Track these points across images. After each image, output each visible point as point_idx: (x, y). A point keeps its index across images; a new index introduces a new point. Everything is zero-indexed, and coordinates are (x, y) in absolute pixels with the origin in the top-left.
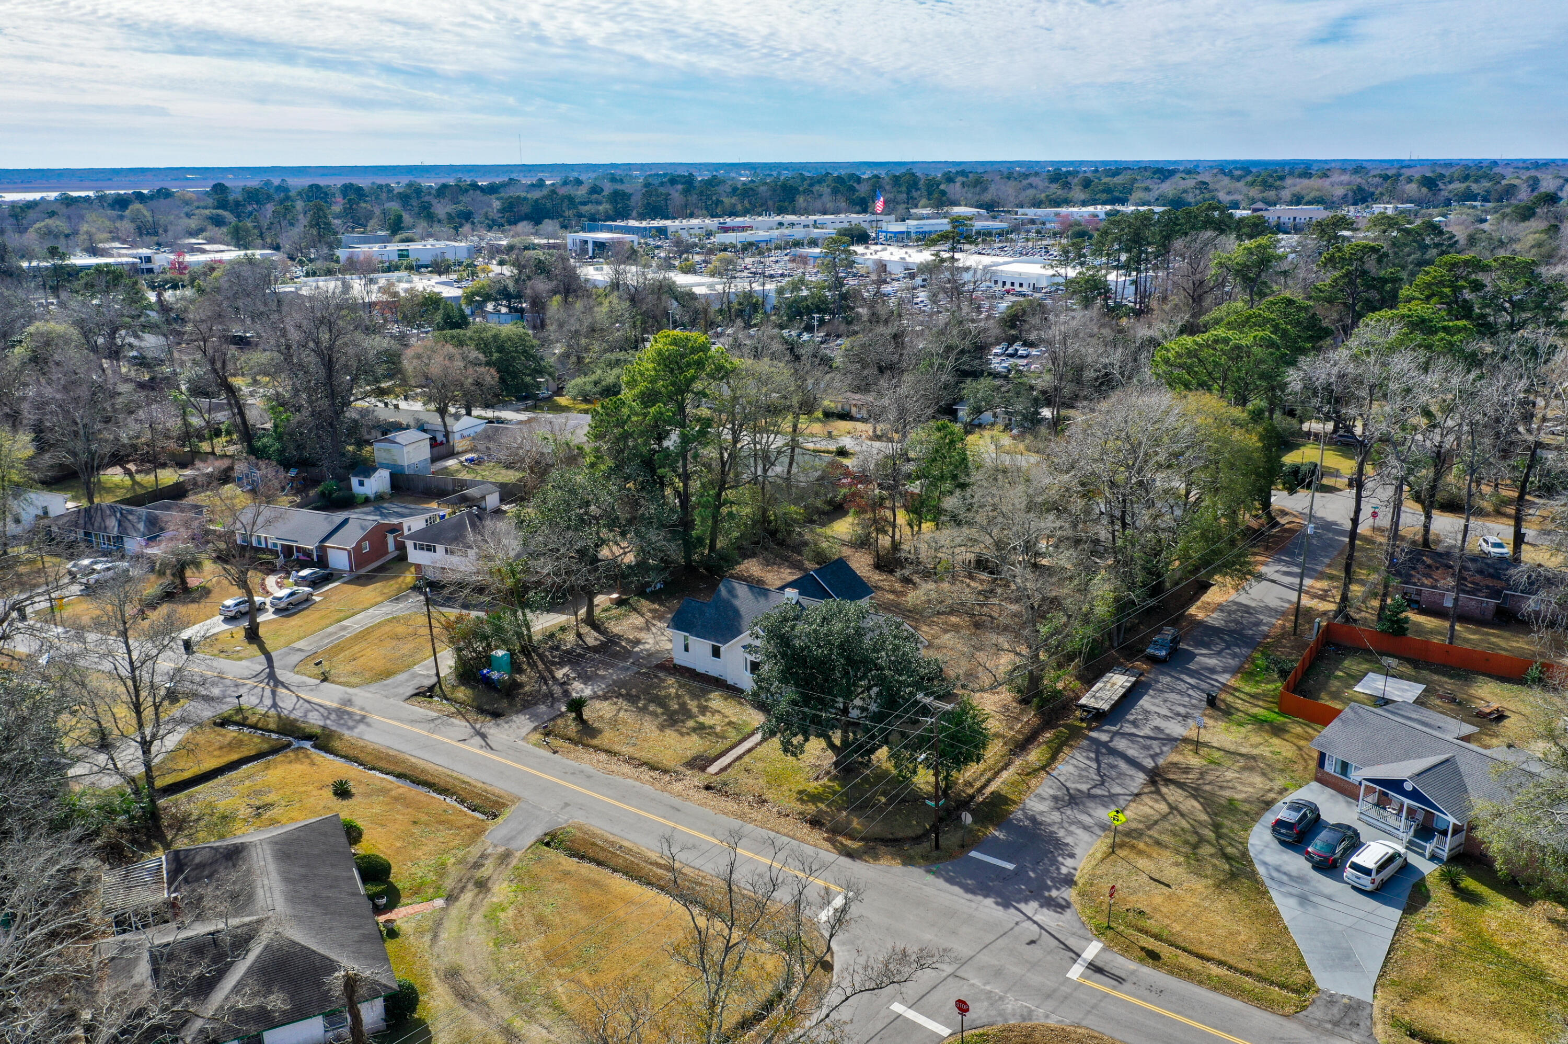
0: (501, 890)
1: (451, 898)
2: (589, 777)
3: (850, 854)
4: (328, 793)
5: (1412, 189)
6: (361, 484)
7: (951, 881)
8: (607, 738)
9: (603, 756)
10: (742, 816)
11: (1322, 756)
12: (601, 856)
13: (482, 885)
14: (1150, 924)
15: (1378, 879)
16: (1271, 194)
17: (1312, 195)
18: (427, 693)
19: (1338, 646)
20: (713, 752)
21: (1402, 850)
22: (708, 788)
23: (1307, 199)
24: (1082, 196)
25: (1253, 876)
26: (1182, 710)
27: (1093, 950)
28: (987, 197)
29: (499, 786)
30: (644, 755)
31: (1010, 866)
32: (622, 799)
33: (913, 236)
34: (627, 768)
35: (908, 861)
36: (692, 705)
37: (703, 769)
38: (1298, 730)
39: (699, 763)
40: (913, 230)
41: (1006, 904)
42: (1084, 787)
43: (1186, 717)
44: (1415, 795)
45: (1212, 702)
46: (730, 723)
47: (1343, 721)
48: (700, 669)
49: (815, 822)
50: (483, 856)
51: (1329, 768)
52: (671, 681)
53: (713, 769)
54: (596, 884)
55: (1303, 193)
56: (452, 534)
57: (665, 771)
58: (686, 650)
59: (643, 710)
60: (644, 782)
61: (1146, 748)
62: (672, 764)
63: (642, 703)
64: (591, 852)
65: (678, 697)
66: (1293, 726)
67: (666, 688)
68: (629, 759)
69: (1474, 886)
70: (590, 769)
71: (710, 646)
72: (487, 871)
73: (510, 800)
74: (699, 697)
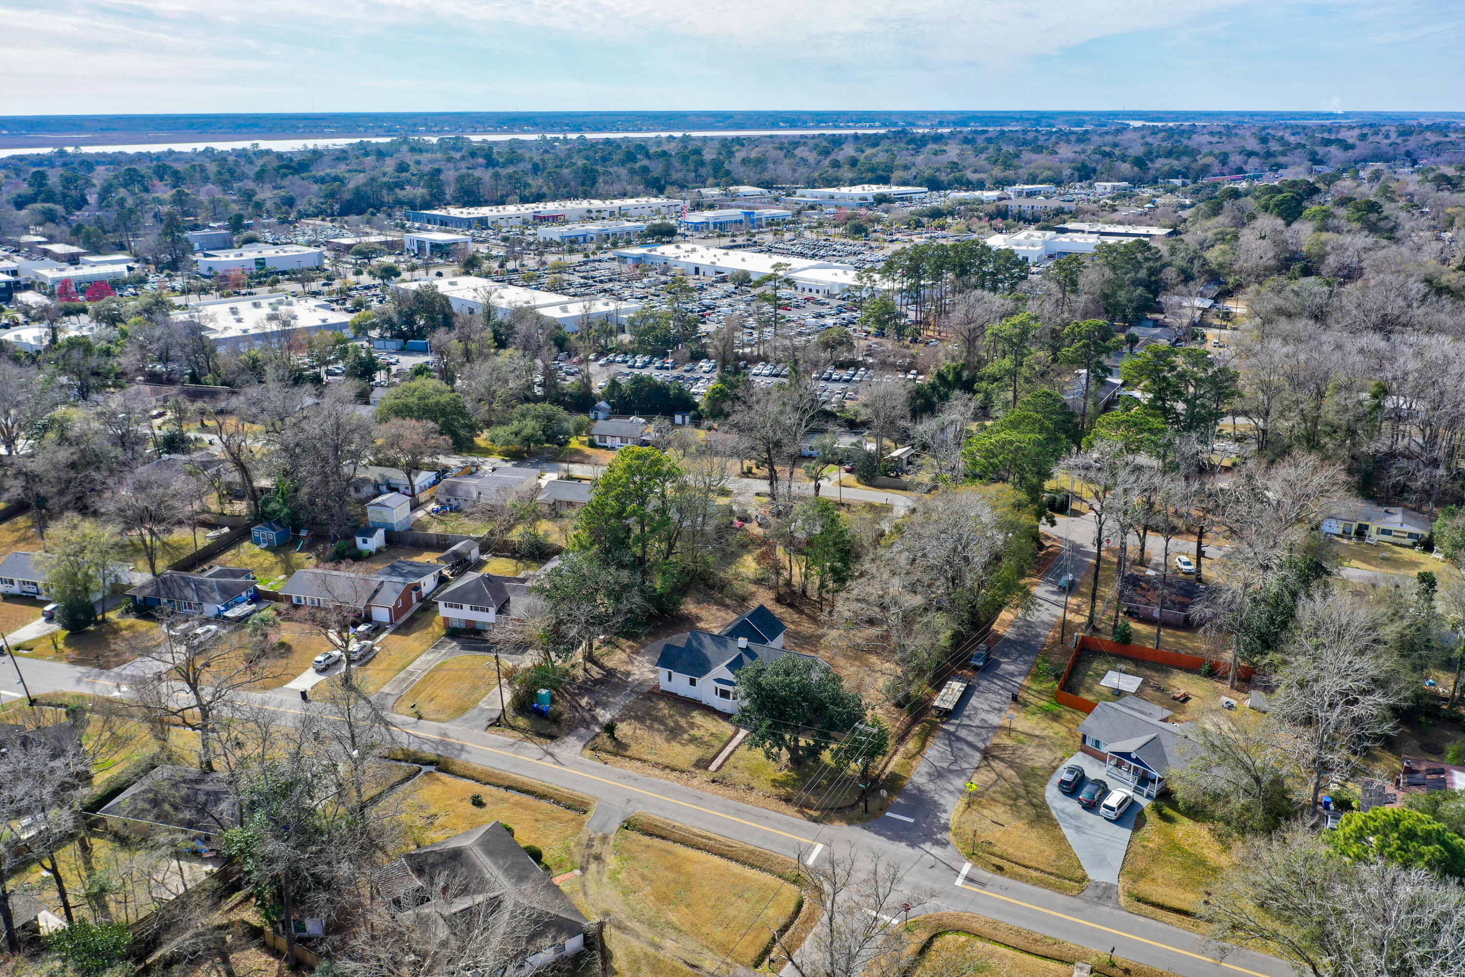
0: (612, 861)
1: (583, 869)
2: (637, 780)
3: (815, 820)
4: (468, 804)
5: (1126, 168)
6: (365, 542)
7: (878, 833)
8: (634, 750)
9: (638, 764)
10: (742, 800)
11: (1084, 737)
12: (663, 833)
13: (598, 858)
14: (996, 850)
15: (1119, 812)
16: (1010, 173)
17: (1047, 173)
18: (497, 723)
19: (1089, 651)
20: (709, 756)
21: (1131, 794)
22: (713, 781)
23: (1040, 177)
24: (850, 175)
25: (1050, 818)
26: (997, 706)
27: (966, 868)
28: (767, 176)
29: (580, 791)
30: (666, 761)
31: (911, 820)
32: (663, 793)
34: (657, 772)
35: (850, 822)
36: (683, 722)
37: (706, 768)
38: (1068, 716)
39: (703, 764)
41: (913, 844)
42: (945, 765)
43: (1000, 710)
44: (1137, 761)
45: (1015, 698)
46: (712, 734)
47: (1096, 715)
48: (681, 693)
49: (788, 800)
50: (591, 840)
51: (1089, 743)
52: (662, 705)
53: (713, 767)
54: (668, 852)
55: (1038, 172)
56: (474, 596)
57: (682, 772)
58: (670, 679)
59: (650, 728)
60: (670, 780)
61: (978, 735)
62: (685, 766)
63: (648, 722)
64: (656, 832)
65: (671, 716)
66: (1065, 713)
67: (660, 709)
68: (656, 765)
69: (1169, 812)
70: (634, 774)
71: (687, 678)
72: (597, 849)
73: (592, 801)
74: (686, 715)
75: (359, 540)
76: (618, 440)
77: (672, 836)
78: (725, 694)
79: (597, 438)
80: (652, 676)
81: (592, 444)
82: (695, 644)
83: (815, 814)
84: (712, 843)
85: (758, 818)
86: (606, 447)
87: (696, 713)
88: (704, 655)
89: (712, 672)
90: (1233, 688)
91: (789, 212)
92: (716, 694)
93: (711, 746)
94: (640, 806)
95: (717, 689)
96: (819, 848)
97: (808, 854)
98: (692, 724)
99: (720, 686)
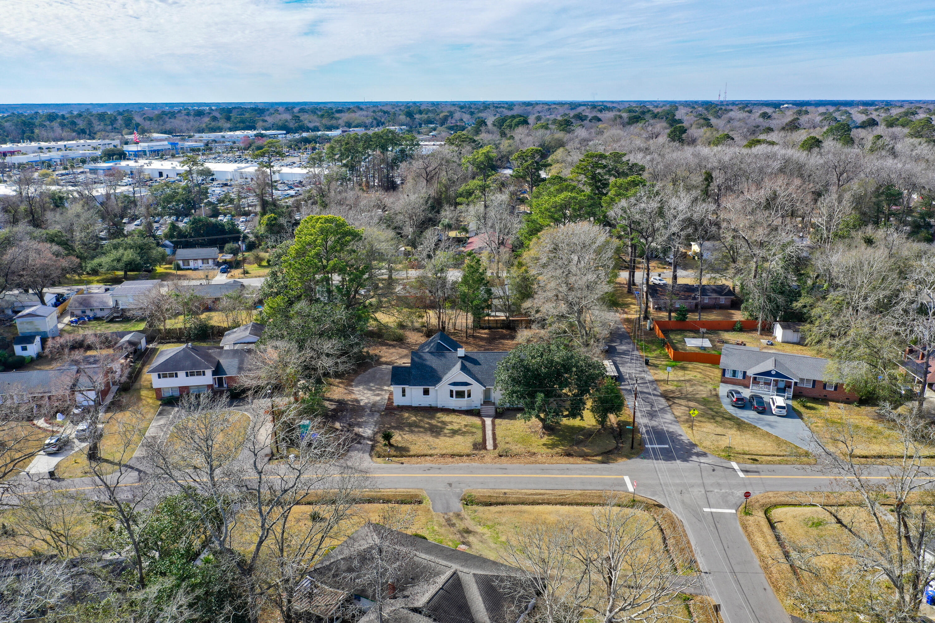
0: (482, 530)
1: (466, 543)
2: (440, 469)
3: (603, 462)
5: (402, 118)
6: (24, 349)
7: (655, 459)
8: (415, 450)
9: (428, 458)
10: (535, 463)
11: (724, 371)
12: (501, 500)
13: (470, 532)
14: (737, 450)
16: (334, 122)
17: (356, 122)
22: (500, 456)
23: (353, 124)
24: (228, 125)
25: (744, 423)
26: (640, 369)
27: (735, 465)
28: (168, 126)
30: (449, 451)
31: (666, 446)
32: (472, 473)
33: (148, 153)
34: (450, 459)
35: (629, 457)
36: (434, 422)
37: (485, 448)
38: (691, 366)
39: (481, 446)
40: (147, 149)
41: (685, 460)
42: (648, 409)
43: (645, 371)
44: (778, 375)
45: (647, 363)
46: (466, 426)
47: (727, 356)
48: (415, 404)
49: (569, 455)
51: (728, 375)
52: (406, 415)
53: (490, 446)
54: (524, 512)
55: (351, 121)
56: (188, 363)
57: (468, 455)
58: (404, 395)
59: (412, 432)
60: (465, 463)
61: (647, 387)
62: (468, 451)
63: (406, 429)
64: (493, 500)
65: (421, 421)
66: (686, 365)
67: (408, 418)
68: (443, 456)
69: (809, 404)
70: (433, 465)
71: (420, 389)
72: (461, 525)
73: (417, 492)
74: (432, 418)
75: (18, 349)
76: (200, 262)
77: (510, 500)
78: (460, 394)
79: (181, 263)
80: (378, 398)
81: (178, 268)
82: (418, 361)
83: (599, 458)
84: (546, 497)
85: (562, 471)
86: (191, 269)
87: (439, 415)
88: (431, 367)
89: (444, 379)
90: (761, 334)
91: (202, 144)
92: (452, 396)
93: (473, 433)
94: (461, 485)
95: (451, 392)
96: (627, 479)
97: (625, 484)
98: (444, 423)
99: (455, 389)
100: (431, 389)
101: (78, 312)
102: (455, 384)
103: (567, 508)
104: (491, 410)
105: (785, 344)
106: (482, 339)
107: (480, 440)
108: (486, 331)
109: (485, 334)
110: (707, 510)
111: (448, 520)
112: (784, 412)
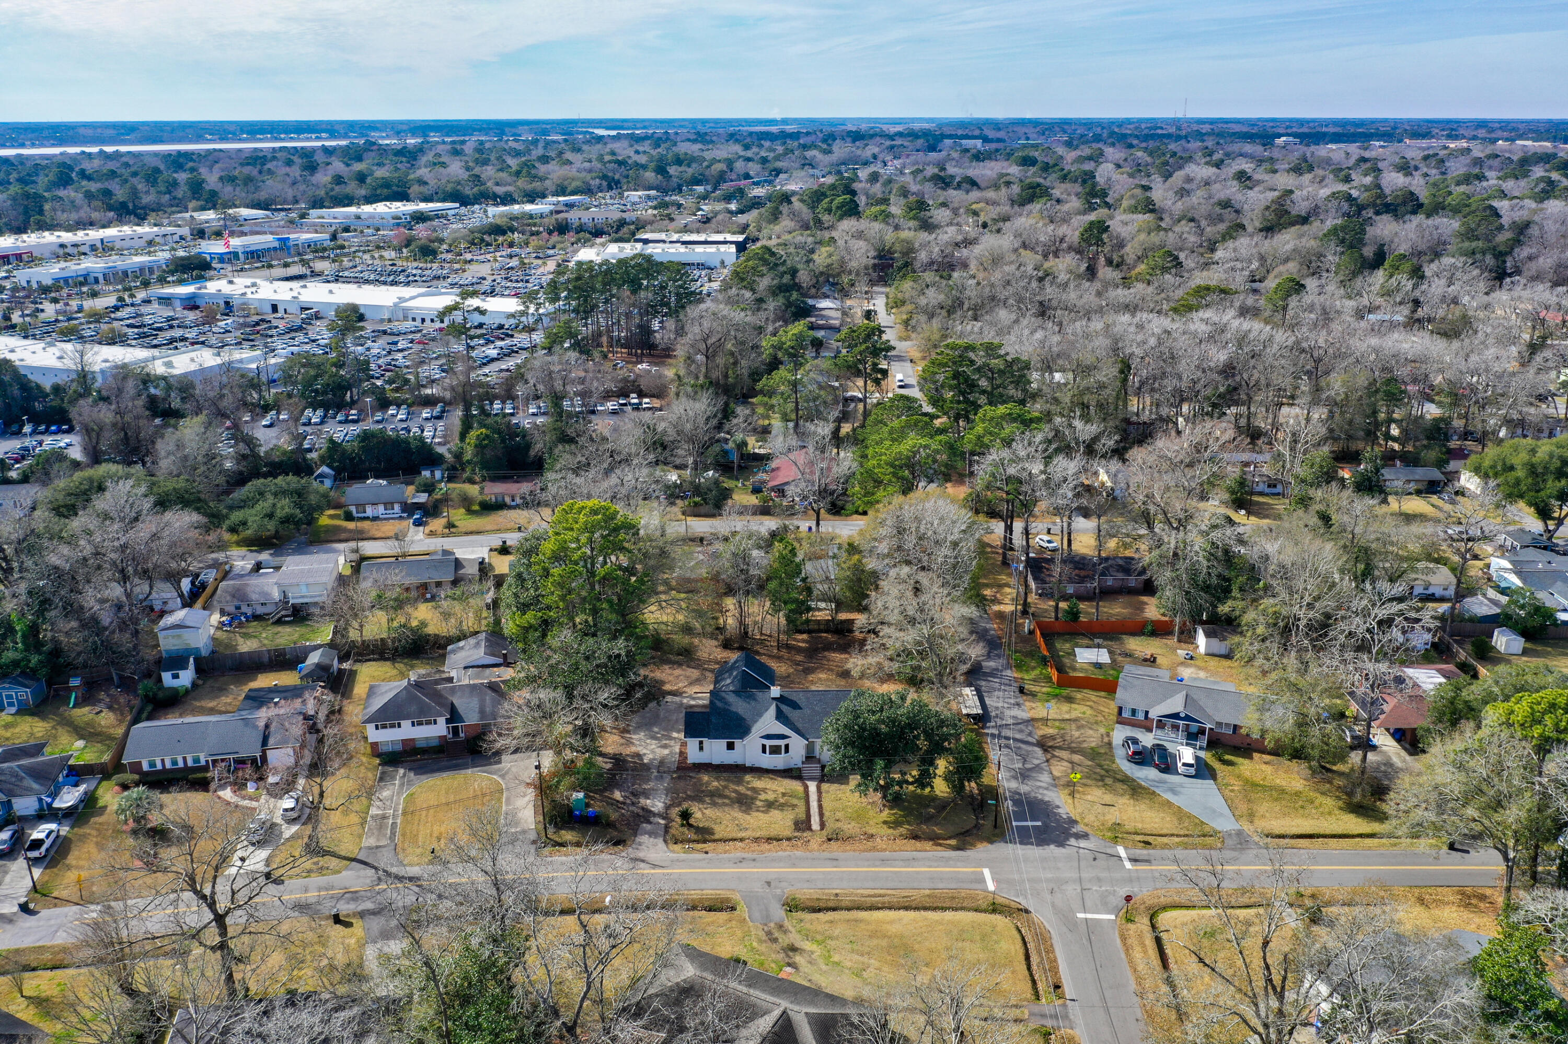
0: (810, 946)
1: (791, 964)
2: (754, 859)
3: (958, 848)
6: (176, 676)
7: (1022, 843)
8: (720, 830)
9: (739, 844)
10: (873, 849)
11: (1120, 709)
12: (831, 904)
13: (794, 948)
18: (543, 844)
22: (829, 839)
24: (363, 192)
25: (1141, 787)
26: (1013, 701)
27: (1121, 850)
29: (709, 889)
30: (764, 833)
31: (1040, 822)
32: (794, 866)
34: (766, 846)
35: (990, 840)
36: (741, 789)
37: (809, 828)
38: (1079, 696)
39: (803, 825)
41: (1061, 844)
42: (1020, 765)
43: (1018, 704)
44: (1188, 718)
45: (1022, 690)
46: (784, 794)
47: (1125, 688)
48: (716, 761)
49: (916, 837)
51: (1126, 714)
52: (706, 778)
53: (815, 825)
54: (861, 921)
56: (413, 708)
57: (789, 839)
58: (701, 749)
59: (714, 804)
60: (783, 851)
61: (1021, 731)
62: (788, 833)
63: (707, 800)
64: (822, 905)
65: (725, 787)
66: (1073, 694)
67: (708, 783)
68: (756, 840)
69: (1227, 757)
70: (746, 855)
71: (723, 743)
72: (784, 940)
73: (728, 894)
74: (740, 782)
75: (167, 677)
76: (381, 507)
77: (843, 904)
78: (775, 750)
79: (353, 509)
80: (666, 752)
81: (349, 517)
82: (719, 704)
83: (953, 842)
84: (886, 899)
85: (908, 862)
86: (367, 518)
87: (748, 778)
88: (736, 714)
89: (754, 730)
90: (1179, 641)
91: (326, 236)
92: (764, 751)
93: (794, 806)
94: (784, 884)
95: (764, 747)
96: (987, 873)
97: (983, 881)
98: (754, 790)
99: (769, 743)
100: (737, 742)
101: (231, 609)
102: (768, 737)
103: (912, 914)
104: (815, 769)
105: (1208, 658)
106: (799, 650)
107: (803, 816)
108: (805, 636)
109: (803, 641)
110: (1081, 915)
111: (769, 933)
112: (1192, 771)
